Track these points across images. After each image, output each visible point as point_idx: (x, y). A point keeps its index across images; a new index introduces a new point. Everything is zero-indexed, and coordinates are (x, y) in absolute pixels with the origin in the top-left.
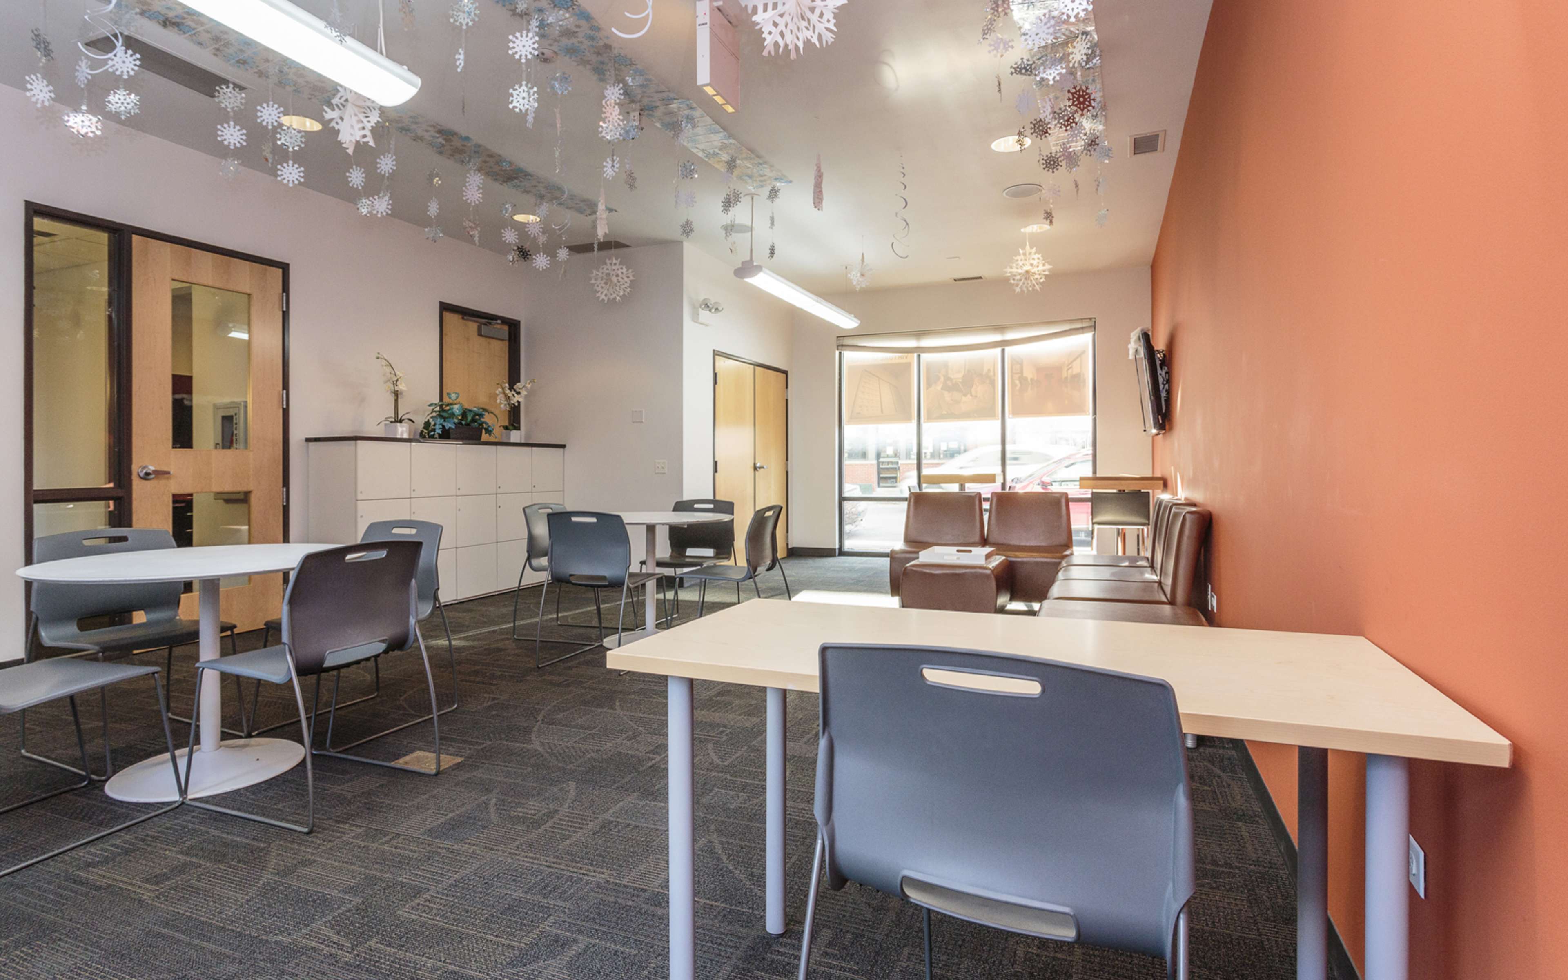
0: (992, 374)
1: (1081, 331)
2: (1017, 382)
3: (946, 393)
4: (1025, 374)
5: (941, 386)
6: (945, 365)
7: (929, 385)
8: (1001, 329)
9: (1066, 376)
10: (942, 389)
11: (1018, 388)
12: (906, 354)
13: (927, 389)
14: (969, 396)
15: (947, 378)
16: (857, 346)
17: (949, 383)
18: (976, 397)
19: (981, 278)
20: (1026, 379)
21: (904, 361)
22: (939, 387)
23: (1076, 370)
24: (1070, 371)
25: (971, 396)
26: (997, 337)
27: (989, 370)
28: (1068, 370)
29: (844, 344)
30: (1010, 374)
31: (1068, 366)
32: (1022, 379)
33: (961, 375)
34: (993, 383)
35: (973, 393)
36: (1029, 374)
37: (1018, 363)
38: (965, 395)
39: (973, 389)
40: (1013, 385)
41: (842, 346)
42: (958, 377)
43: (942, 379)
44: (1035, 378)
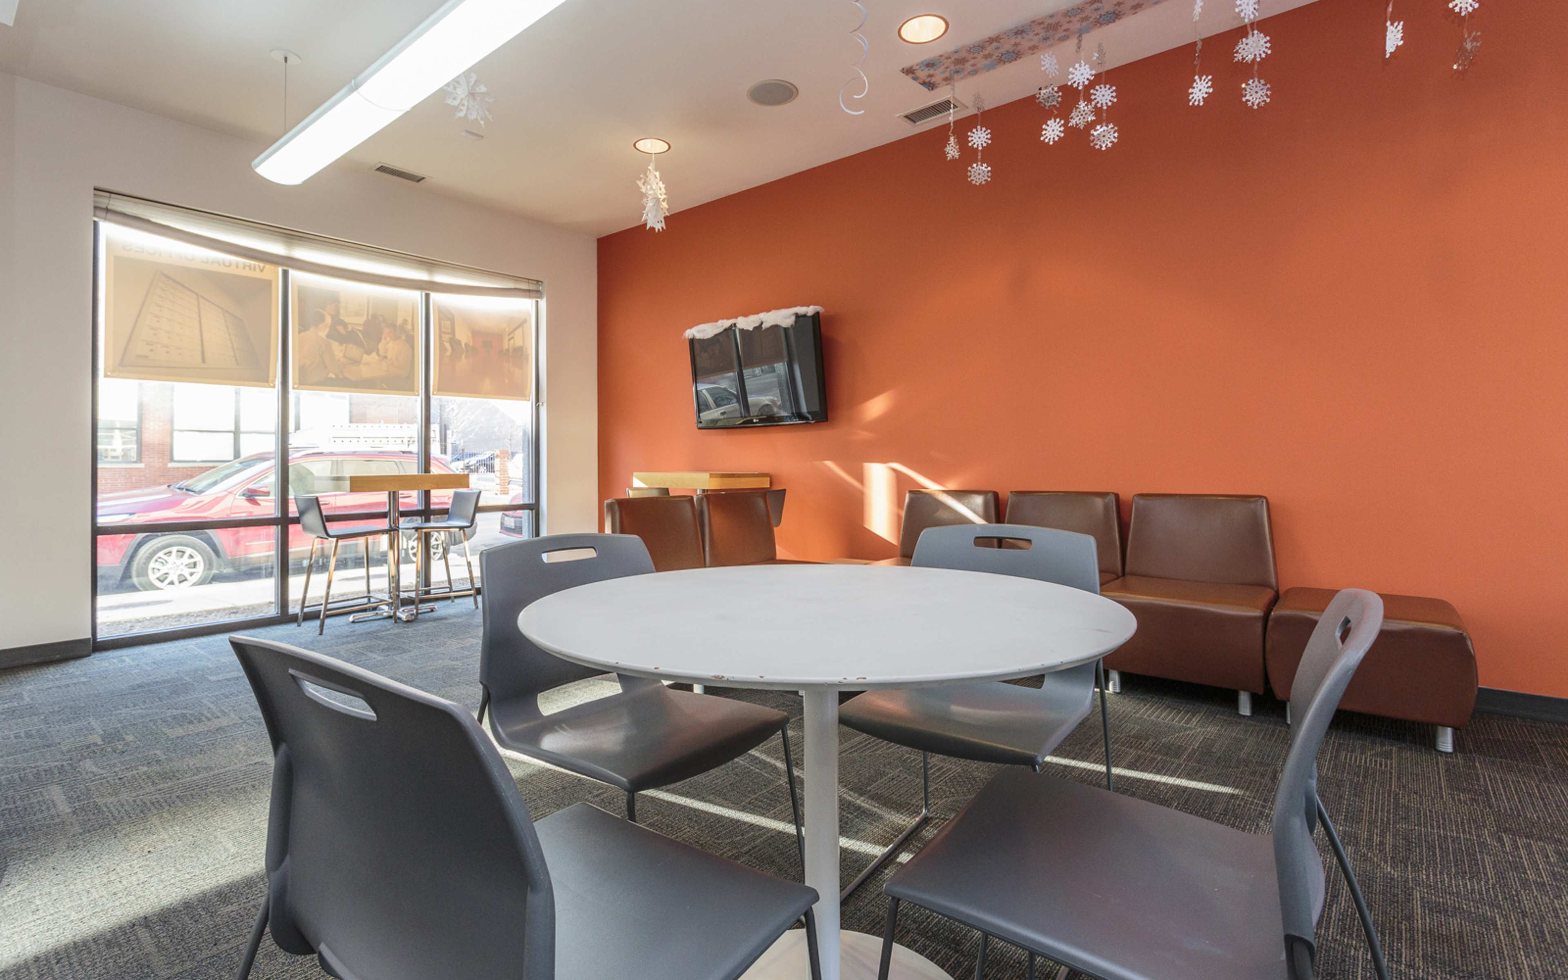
0: (409, 327)
1: (528, 294)
2: (448, 345)
3: (335, 345)
4: (458, 336)
5: (327, 330)
6: (334, 299)
7: (303, 327)
8: (430, 265)
9: (507, 347)
10: (329, 336)
11: (448, 353)
12: (262, 265)
13: (300, 332)
14: (374, 355)
15: (337, 321)
16: (148, 221)
17: (341, 329)
18: (386, 357)
19: (420, 179)
20: (459, 343)
21: (257, 275)
22: (323, 333)
23: (518, 342)
24: (512, 342)
25: (378, 354)
26: (421, 275)
27: (405, 321)
28: (509, 340)
29: (110, 207)
30: (438, 332)
31: (509, 334)
32: (454, 342)
33: (361, 320)
34: (411, 340)
35: (381, 353)
36: (463, 336)
37: (447, 316)
38: (369, 353)
39: (381, 346)
40: (442, 349)
41: (107, 210)
42: (357, 321)
43: (329, 320)
44: (471, 344)
